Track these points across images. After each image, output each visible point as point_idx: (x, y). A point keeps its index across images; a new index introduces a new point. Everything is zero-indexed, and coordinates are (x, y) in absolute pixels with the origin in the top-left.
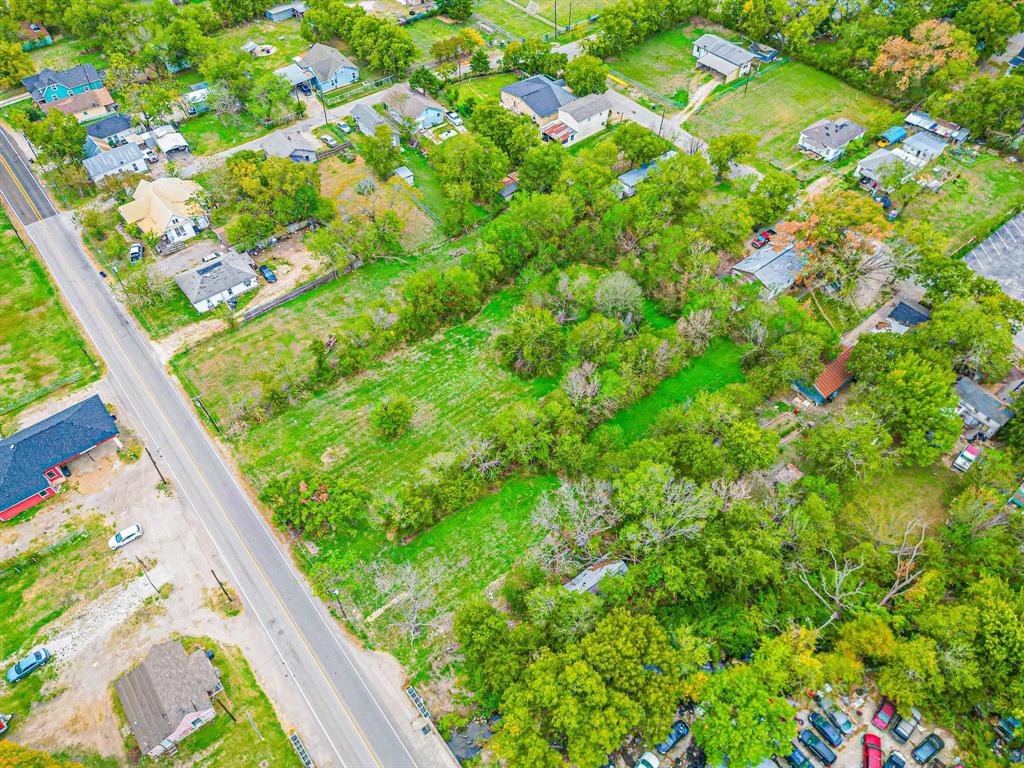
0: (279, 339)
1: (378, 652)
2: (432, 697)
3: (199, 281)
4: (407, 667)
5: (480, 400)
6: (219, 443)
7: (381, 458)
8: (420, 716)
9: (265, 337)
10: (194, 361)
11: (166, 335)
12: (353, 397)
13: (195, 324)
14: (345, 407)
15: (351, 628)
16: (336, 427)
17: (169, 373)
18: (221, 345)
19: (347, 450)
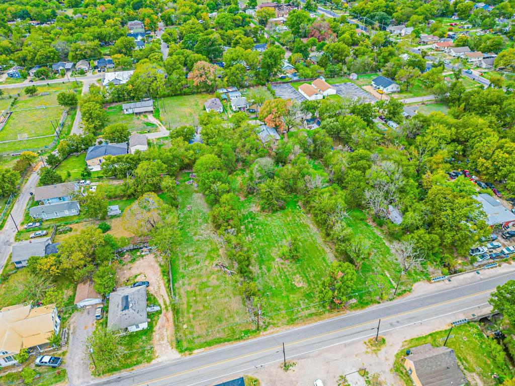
0: (200, 290)
1: (413, 288)
2: (435, 275)
3: (133, 311)
4: (421, 280)
5: (289, 224)
6: (265, 333)
7: (307, 264)
8: (443, 281)
9: (195, 296)
10: (190, 337)
11: (153, 352)
12: (263, 267)
13: (154, 334)
14: (269, 271)
15: (400, 294)
16: (281, 277)
17: (190, 354)
18: (185, 320)
19: (298, 276)
